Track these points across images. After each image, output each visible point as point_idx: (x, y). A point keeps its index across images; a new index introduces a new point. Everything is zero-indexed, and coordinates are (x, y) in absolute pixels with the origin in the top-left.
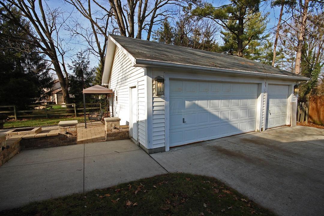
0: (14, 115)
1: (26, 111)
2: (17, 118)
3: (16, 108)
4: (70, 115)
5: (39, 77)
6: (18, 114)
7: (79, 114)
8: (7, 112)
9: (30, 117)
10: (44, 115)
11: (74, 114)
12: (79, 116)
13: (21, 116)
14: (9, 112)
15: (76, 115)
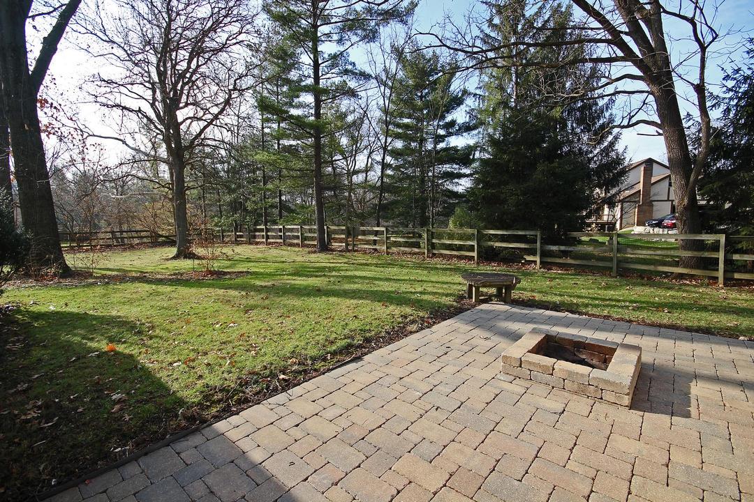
0: (534, 254)
1: (563, 248)
2: (541, 263)
3: (542, 239)
4: (692, 277)
5: (590, 160)
6: (544, 254)
7: (737, 276)
8: (522, 246)
9: (570, 265)
10: (608, 264)
11: (714, 274)
12: (729, 282)
13: (549, 260)
14: (526, 247)
15: (721, 280)
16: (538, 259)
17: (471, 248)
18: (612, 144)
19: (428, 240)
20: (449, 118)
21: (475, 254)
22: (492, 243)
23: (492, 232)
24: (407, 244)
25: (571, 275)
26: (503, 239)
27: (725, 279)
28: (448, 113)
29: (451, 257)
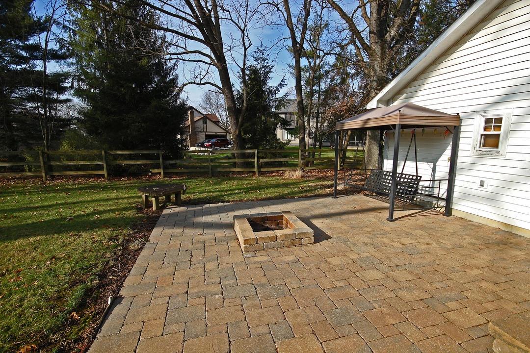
0: (159, 168)
1: (178, 161)
2: (164, 173)
3: (163, 156)
6: (166, 167)
7: (263, 170)
8: (148, 162)
9: (184, 173)
10: (206, 170)
11: (253, 170)
12: (261, 173)
13: (170, 171)
14: (151, 162)
15: (257, 173)
16: (161, 171)
17: (100, 167)
18: (178, 94)
19: (44, 163)
20: (32, 41)
21: (105, 172)
22: (121, 162)
23: (119, 152)
24: (12, 169)
25: (186, 179)
26: (130, 157)
27: (259, 172)
28: (30, 35)
29: (77, 177)
